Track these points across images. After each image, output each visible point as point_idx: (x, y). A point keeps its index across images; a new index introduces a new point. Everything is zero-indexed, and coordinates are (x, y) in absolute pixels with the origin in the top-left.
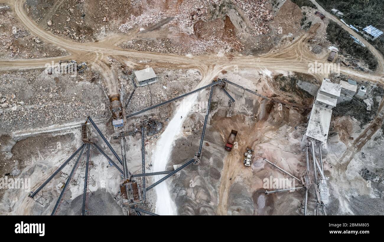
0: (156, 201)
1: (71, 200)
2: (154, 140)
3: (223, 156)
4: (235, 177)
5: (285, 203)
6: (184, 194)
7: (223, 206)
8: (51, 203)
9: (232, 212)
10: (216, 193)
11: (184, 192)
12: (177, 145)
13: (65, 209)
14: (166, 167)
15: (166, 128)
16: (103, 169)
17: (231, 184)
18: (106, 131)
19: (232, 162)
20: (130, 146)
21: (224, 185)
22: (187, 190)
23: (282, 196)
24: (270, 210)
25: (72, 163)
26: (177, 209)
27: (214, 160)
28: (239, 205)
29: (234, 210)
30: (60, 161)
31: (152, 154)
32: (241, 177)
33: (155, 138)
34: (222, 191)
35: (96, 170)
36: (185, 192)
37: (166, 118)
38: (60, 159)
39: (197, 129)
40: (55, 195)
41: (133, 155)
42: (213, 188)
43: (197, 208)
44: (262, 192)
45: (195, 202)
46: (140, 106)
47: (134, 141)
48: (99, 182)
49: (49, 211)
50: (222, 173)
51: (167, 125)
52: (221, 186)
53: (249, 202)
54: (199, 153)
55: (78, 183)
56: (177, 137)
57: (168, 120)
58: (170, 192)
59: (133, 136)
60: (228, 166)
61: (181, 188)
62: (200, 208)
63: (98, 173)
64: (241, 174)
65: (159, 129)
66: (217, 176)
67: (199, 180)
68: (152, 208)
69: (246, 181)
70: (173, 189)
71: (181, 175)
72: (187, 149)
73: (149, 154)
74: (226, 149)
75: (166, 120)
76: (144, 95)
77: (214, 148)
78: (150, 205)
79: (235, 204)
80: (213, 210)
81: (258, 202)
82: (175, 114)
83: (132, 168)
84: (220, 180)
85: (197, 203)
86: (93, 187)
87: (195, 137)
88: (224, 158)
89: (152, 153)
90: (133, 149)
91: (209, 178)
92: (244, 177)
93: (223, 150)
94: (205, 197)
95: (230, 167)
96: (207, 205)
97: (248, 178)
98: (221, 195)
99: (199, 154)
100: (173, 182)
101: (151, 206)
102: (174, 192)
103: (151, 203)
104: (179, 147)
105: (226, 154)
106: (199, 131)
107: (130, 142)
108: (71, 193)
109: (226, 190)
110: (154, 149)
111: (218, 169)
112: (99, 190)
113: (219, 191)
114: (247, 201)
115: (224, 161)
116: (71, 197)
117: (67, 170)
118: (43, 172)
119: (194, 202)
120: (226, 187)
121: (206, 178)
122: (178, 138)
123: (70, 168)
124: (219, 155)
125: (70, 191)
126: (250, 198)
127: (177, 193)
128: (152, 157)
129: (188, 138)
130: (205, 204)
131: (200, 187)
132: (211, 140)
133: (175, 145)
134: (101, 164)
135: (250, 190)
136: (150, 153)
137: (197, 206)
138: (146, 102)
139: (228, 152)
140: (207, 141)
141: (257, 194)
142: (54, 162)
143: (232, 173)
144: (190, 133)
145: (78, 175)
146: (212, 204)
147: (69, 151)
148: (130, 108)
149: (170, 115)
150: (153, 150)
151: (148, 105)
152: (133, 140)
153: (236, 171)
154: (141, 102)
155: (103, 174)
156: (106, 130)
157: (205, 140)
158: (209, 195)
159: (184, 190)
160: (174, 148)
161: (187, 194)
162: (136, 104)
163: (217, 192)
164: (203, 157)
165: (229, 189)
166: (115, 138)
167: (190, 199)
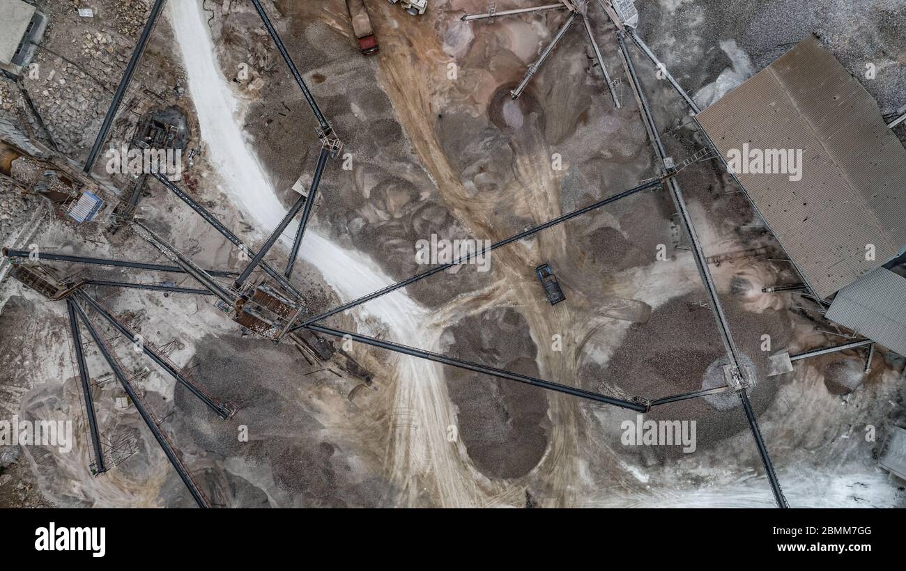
0: (321, 276)
1: (170, 402)
2: (199, 163)
3: (371, 77)
4: (430, 104)
5: (557, 82)
6: (361, 225)
7: (447, 182)
8: (142, 437)
9: (473, 181)
10: (417, 168)
11: (359, 222)
12: (256, 135)
13: (179, 424)
14: (279, 199)
15: (195, 113)
16: (162, 306)
17: (432, 124)
18: (76, 233)
19: (399, 75)
20: (162, 218)
21: (420, 138)
22: (361, 214)
23: (545, 71)
24: (538, 118)
25: (91, 349)
26: (371, 258)
27: (363, 105)
28: (477, 159)
29: (474, 175)
30: (61, 365)
31: (226, 197)
32: (441, 94)
33: (198, 158)
34: (425, 156)
35: (152, 319)
36: (361, 219)
37: (171, 88)
38: (58, 361)
39: (264, 58)
40: (133, 421)
41: (190, 230)
42: (404, 164)
43: (407, 230)
44: (504, 97)
45: (393, 224)
46: (83, 113)
47: (160, 203)
48: (183, 334)
49: (155, 449)
50: (398, 115)
51: (190, 104)
52: (417, 147)
53: (491, 138)
54: (324, 125)
55: (148, 370)
56: (239, 114)
57: (180, 90)
58: (331, 238)
59: (147, 194)
60: (399, 90)
61: (347, 217)
62: (412, 226)
63: (162, 321)
64: (437, 88)
65: (182, 127)
66: (392, 132)
67: (367, 175)
68: (327, 294)
69: (457, 94)
70: (332, 229)
71: (323, 194)
72: (286, 126)
73: (219, 202)
74: (365, 55)
75: (177, 95)
76: (62, 82)
77: (339, 73)
78: (317, 293)
79: (469, 162)
80: (435, 204)
81: (508, 122)
82: (180, 59)
83: (216, 258)
84: (405, 135)
85: (399, 220)
86: (182, 352)
87: (278, 84)
88: (377, 78)
89: (222, 195)
90: (176, 218)
91: (381, 153)
92: (447, 88)
93: (359, 61)
94: (404, 197)
95: (403, 89)
96: (418, 207)
97: (455, 84)
98: (430, 166)
99: (324, 128)
100: (321, 216)
101: (322, 291)
102: (339, 234)
103: (316, 288)
104: (267, 137)
105: (373, 64)
106: (275, 59)
107: (156, 213)
108: (156, 394)
109: (431, 146)
110: (220, 183)
111: (385, 116)
112: (198, 346)
113: (420, 158)
114: (488, 139)
115: (382, 86)
116: (164, 399)
117: (96, 366)
118: (60, 409)
119: (391, 224)
120: (427, 138)
121: (376, 157)
122: (243, 115)
123: (97, 359)
124: (362, 82)
125: (151, 392)
126: (488, 128)
127: (346, 232)
128: (233, 203)
129: (265, 97)
130: (414, 209)
131: (378, 187)
132: (319, 59)
133: (251, 138)
134: (148, 302)
135: (477, 110)
136: (219, 197)
137: (405, 227)
138: (85, 90)
139: (375, 57)
140: (312, 69)
141: (496, 106)
142: (55, 376)
143: (418, 100)
144: (260, 83)
145: (130, 357)
146: (425, 195)
147: (54, 333)
148: (64, 137)
149: (172, 73)
150: (219, 187)
151: (96, 95)
152: (154, 202)
153: (422, 86)
154: (72, 103)
155: (174, 313)
156: (75, 229)
157: (305, 71)
158: (407, 185)
159: (357, 216)
160: (257, 145)
161: (366, 220)
162: (68, 119)
163: (418, 163)
164: (336, 117)
165: (435, 139)
166: (112, 230)
167: (381, 224)
